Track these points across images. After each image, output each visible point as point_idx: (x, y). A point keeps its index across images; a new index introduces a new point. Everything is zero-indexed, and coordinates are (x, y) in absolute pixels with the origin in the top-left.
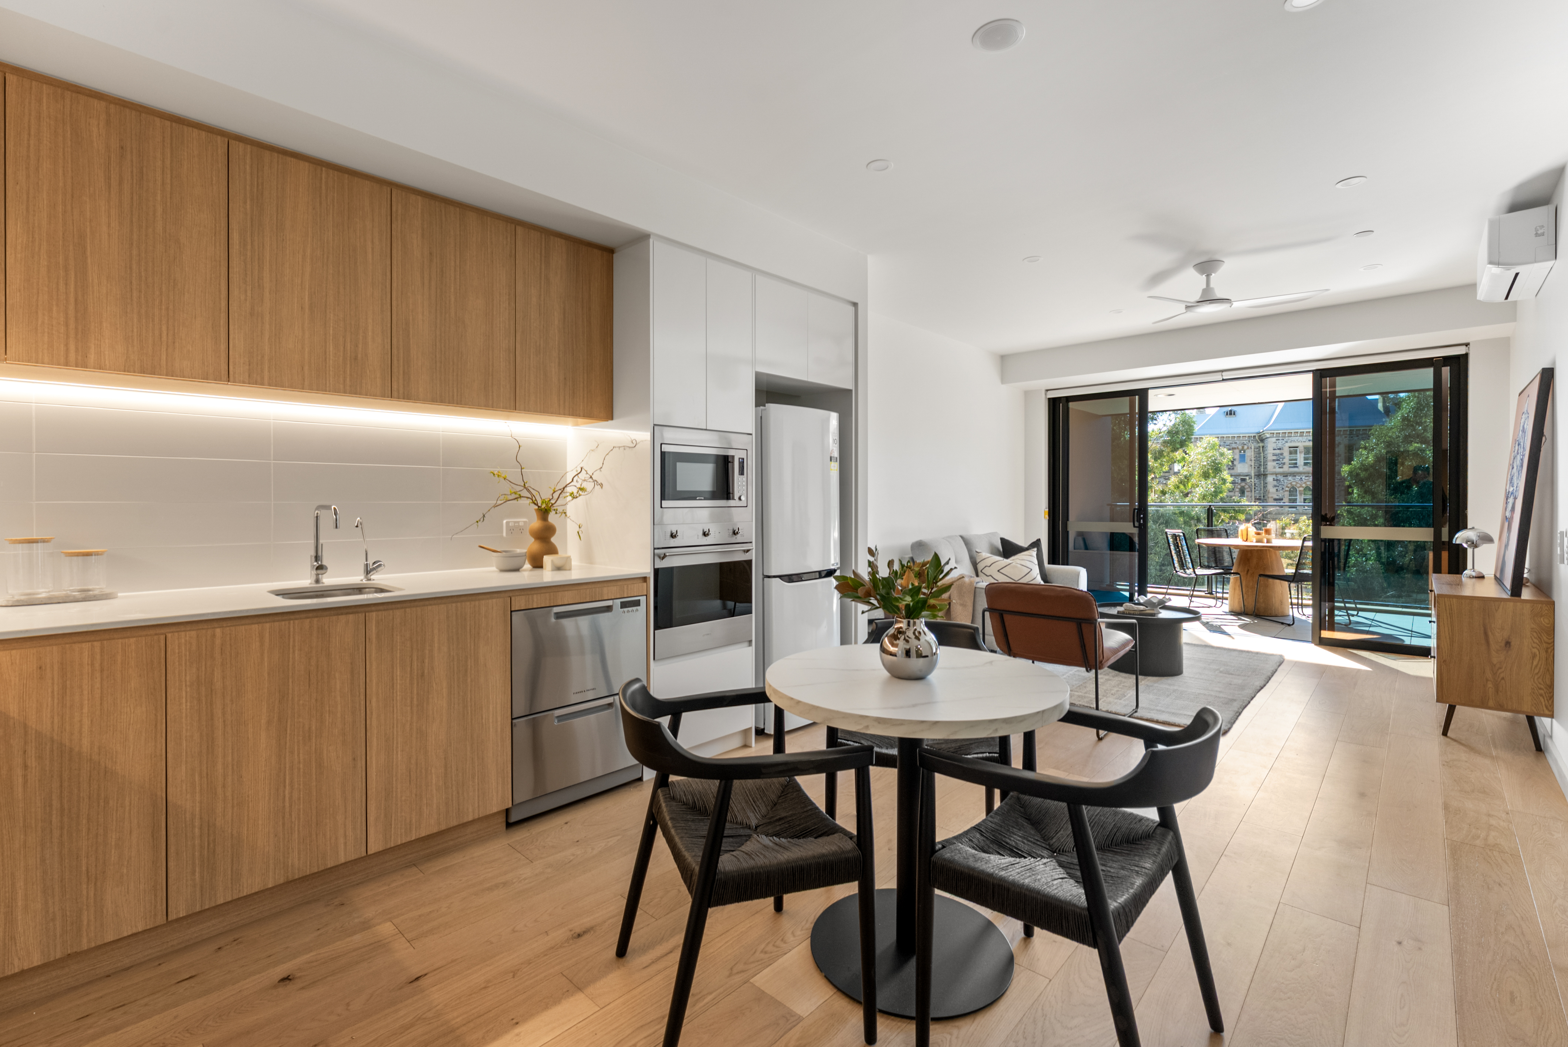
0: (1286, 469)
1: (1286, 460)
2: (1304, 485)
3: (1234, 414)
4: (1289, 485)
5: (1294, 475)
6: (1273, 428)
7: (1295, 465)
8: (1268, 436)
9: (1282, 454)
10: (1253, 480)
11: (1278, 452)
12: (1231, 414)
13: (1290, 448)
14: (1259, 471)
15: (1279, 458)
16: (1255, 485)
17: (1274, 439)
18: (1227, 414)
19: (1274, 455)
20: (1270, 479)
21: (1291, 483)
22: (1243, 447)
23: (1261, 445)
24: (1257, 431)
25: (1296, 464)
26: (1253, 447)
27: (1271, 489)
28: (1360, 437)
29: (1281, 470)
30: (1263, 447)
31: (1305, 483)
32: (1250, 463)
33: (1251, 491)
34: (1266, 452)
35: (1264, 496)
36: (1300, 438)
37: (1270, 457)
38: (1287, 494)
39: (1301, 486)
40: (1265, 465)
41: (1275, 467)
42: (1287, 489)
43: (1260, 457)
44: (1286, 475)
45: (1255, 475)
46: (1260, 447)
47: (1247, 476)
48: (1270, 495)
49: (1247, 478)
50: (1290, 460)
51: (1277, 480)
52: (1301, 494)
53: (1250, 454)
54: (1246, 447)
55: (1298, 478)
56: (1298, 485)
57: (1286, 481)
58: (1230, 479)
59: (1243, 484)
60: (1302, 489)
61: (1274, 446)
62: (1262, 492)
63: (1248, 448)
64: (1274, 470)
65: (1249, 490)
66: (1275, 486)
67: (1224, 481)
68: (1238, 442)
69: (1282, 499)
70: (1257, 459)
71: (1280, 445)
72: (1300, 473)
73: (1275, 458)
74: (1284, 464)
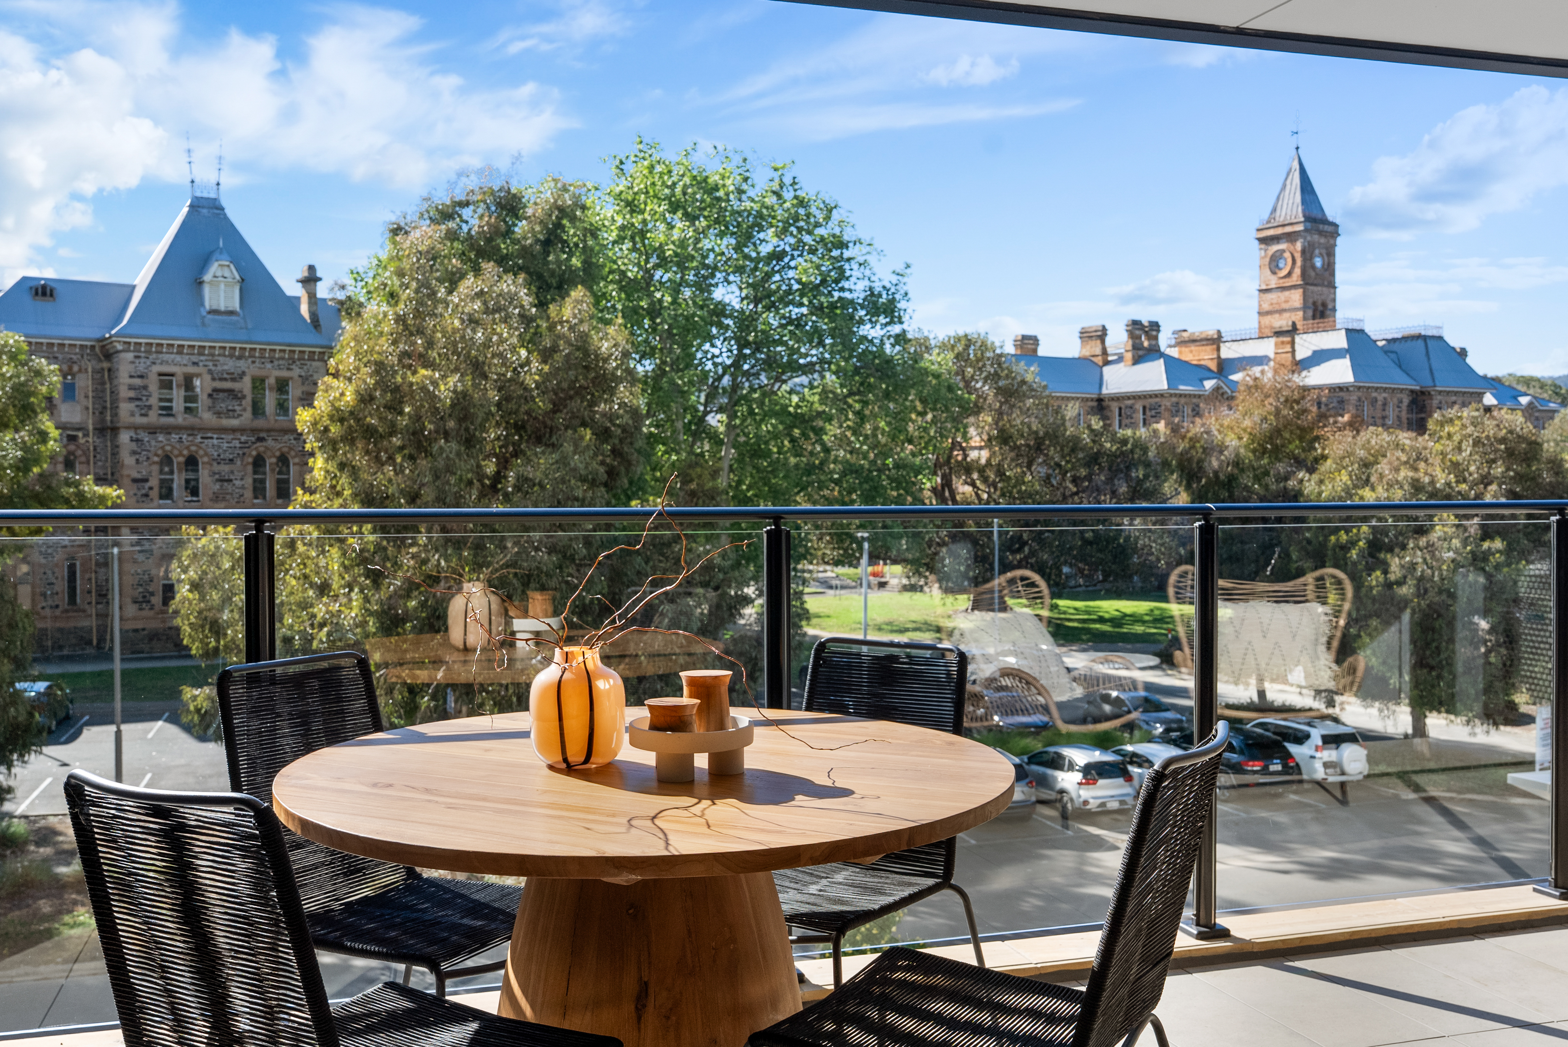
0: (153, 418)
1: (153, 401)
2: (185, 452)
3: (51, 295)
4: (160, 452)
5: (167, 430)
6: (129, 331)
7: (168, 411)
8: (119, 347)
9: (145, 387)
10: (90, 440)
11: (137, 382)
12: (44, 294)
13: (160, 374)
14: (103, 420)
15: (139, 395)
16: (95, 449)
17: (130, 356)
18: (37, 294)
19: (131, 388)
20: (124, 437)
21: (162, 448)
22: (70, 368)
23: (106, 365)
24: (97, 334)
25: (170, 408)
26: (90, 370)
27: (129, 460)
28: (276, 363)
29: (144, 420)
30: (109, 370)
31: (188, 448)
32: (84, 402)
33: (88, 463)
34: (115, 382)
35: (113, 474)
36: (178, 358)
37: (124, 393)
38: (155, 468)
39: (181, 454)
40: (115, 408)
41: (132, 414)
42: (156, 459)
43: (104, 391)
44: (153, 430)
45: (95, 429)
46: (103, 369)
47: (79, 429)
48: (125, 472)
49: (80, 434)
50: (161, 400)
51: (137, 440)
52: (180, 471)
53: (84, 383)
54: (76, 368)
55: (175, 437)
56: (176, 452)
57: (153, 443)
58: (54, 433)
59: (72, 447)
60: (181, 459)
61: (131, 368)
62: (109, 464)
63: (80, 371)
64: (132, 420)
65: (83, 459)
66: (134, 453)
67: (43, 436)
68: (60, 356)
69: (146, 480)
70: (99, 395)
71: (141, 368)
72: (178, 429)
73: (132, 394)
74: (150, 407)
